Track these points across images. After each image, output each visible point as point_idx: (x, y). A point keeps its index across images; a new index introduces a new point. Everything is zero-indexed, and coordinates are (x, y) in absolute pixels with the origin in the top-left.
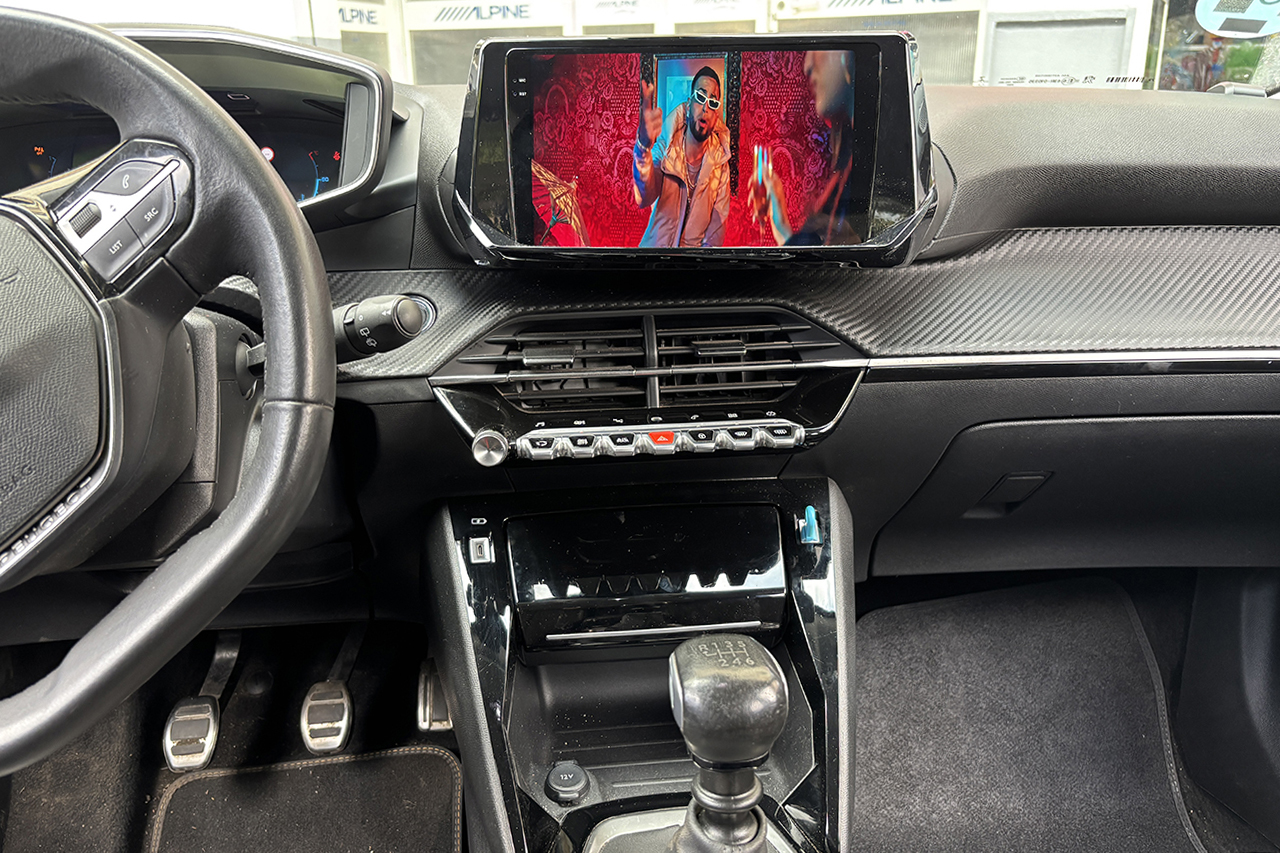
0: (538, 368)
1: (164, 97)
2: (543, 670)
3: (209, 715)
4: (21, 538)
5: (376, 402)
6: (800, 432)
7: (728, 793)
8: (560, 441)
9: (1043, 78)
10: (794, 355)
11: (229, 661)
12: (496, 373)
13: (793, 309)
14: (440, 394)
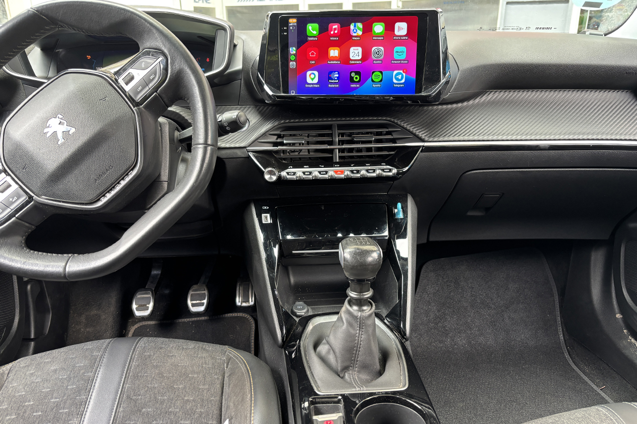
0: (289, 144)
1: (157, 35)
2: (290, 268)
3: (150, 295)
4: (108, 192)
5: (225, 157)
6: (395, 171)
7: (361, 292)
8: (299, 173)
9: (508, 28)
10: (394, 141)
11: (157, 275)
12: (273, 147)
13: (393, 122)
14: (251, 155)
